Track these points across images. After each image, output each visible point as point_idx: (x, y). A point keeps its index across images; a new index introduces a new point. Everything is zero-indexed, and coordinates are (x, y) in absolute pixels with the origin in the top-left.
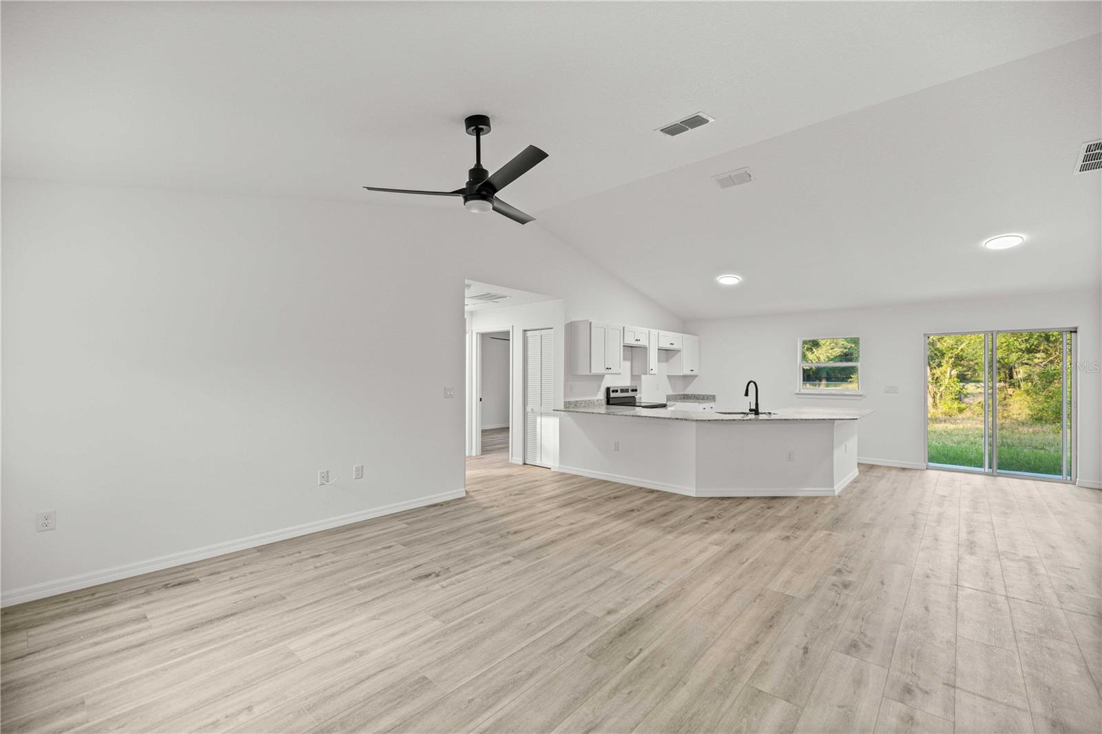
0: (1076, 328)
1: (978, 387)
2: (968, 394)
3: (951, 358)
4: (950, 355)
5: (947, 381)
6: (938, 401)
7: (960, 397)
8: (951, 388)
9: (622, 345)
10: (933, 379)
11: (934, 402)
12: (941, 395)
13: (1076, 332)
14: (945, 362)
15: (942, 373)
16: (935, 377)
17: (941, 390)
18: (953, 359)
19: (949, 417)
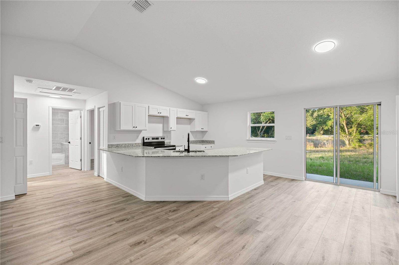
0: (381, 103)
1: (369, 137)
2: (365, 139)
3: (356, 124)
4: (355, 123)
5: (354, 134)
6: (351, 143)
7: (360, 141)
8: (356, 137)
9: (148, 115)
10: (348, 133)
11: (349, 143)
12: (352, 140)
13: (380, 105)
14: (353, 126)
15: (352, 131)
16: (350, 132)
17: (352, 138)
18: (357, 125)
19: (355, 149)
